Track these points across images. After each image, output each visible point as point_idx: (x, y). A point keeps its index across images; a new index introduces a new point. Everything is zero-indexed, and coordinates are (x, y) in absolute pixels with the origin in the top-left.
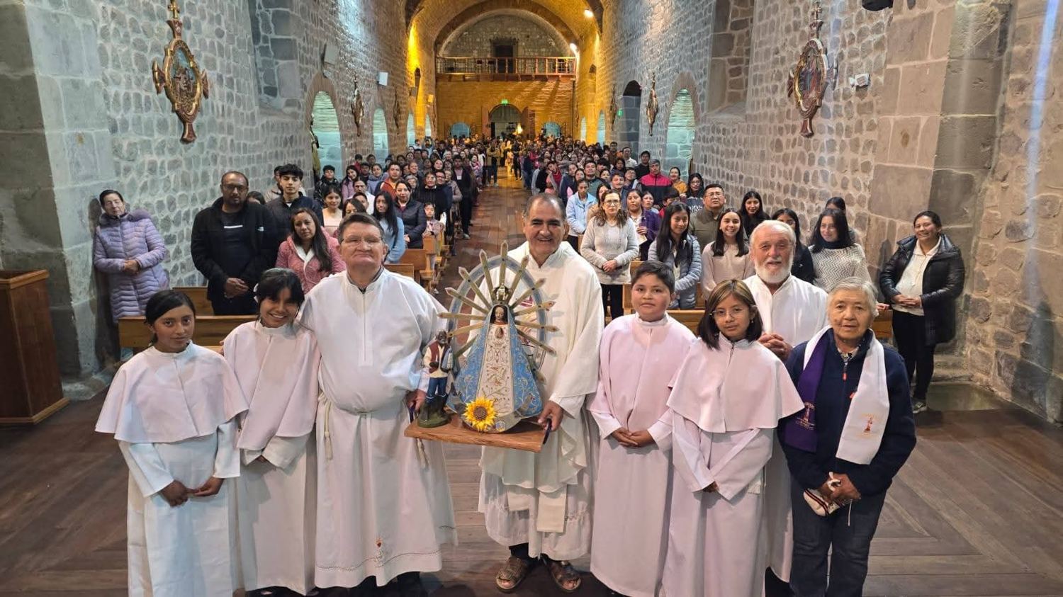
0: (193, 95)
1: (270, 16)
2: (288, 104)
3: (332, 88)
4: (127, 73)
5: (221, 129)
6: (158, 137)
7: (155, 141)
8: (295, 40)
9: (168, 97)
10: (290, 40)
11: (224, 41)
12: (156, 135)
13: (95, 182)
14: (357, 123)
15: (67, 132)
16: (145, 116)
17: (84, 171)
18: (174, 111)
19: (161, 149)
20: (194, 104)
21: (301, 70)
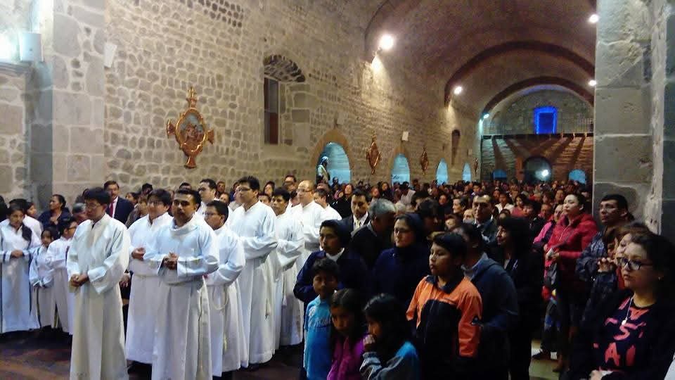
0: (199, 141)
1: (293, 96)
2: (299, 150)
3: (346, 141)
4: (146, 127)
5: (224, 161)
6: (164, 163)
7: (161, 166)
8: (308, 111)
9: (177, 140)
10: (304, 110)
11: (236, 111)
12: (163, 162)
13: (86, 182)
14: (372, 166)
15: (68, 154)
16: (155, 151)
17: (78, 175)
18: (180, 149)
19: (166, 171)
20: (198, 146)
21: (312, 129)
